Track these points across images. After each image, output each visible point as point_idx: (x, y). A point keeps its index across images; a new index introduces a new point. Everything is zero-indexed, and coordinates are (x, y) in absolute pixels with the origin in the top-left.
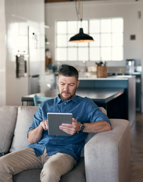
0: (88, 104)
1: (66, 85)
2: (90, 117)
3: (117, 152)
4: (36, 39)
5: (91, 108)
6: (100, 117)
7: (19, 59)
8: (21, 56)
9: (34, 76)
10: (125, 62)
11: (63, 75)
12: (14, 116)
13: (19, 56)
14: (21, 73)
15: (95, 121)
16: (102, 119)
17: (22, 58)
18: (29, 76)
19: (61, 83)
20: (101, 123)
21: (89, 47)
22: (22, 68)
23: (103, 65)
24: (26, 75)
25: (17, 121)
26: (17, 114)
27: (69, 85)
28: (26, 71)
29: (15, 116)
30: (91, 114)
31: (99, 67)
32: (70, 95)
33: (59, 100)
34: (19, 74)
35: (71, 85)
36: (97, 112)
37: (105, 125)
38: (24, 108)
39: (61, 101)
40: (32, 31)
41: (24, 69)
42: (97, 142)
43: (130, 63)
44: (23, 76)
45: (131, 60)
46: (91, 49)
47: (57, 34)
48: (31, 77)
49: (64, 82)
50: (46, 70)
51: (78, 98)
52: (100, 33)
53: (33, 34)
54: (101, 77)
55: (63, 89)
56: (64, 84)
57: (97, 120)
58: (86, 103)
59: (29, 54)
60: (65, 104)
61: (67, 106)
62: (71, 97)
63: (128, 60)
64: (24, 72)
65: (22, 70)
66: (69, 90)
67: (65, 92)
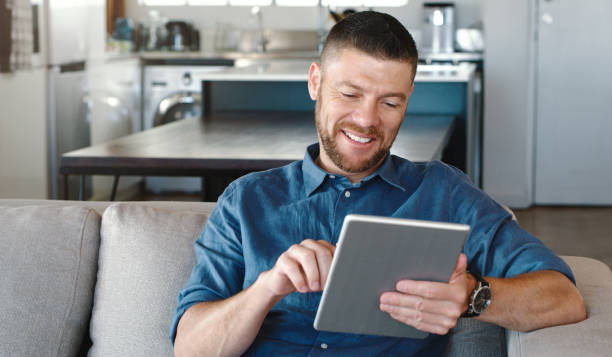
9: (66, 68)
18: (49, 66)
24: (36, 60)
34: (13, 59)
39: (327, 178)
44: (28, 66)
45: (442, 6)
48: (57, 70)
49: (359, 82)
56: (356, 95)
57: (514, 270)
60: (348, 194)
61: (360, 203)
63: (431, 6)
64: (30, 47)
65: (23, 42)
66: (381, 123)
67: (359, 129)
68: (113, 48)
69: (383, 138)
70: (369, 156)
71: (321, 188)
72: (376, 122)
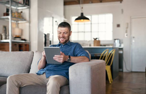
1: (62, 33)
2: (77, 54)
6: (84, 54)
7: (46, 36)
8: (47, 34)
10: (113, 41)
12: (31, 56)
13: (46, 34)
14: (47, 44)
17: (48, 35)
21: (91, 32)
27: (64, 33)
30: (78, 52)
32: (65, 40)
35: (65, 33)
39: (60, 44)
40: (55, 20)
41: (49, 42)
43: (116, 41)
45: (118, 39)
46: (92, 33)
49: (60, 31)
51: (71, 43)
52: (98, 24)
53: (56, 22)
55: (60, 36)
57: (81, 55)
59: (53, 33)
61: (64, 47)
62: (66, 41)
64: (49, 44)
72: (63, 36)
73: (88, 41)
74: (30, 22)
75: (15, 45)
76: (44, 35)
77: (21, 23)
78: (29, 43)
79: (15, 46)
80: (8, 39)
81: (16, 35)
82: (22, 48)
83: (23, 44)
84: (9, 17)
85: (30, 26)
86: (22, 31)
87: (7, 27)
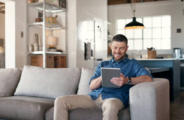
0: (134, 63)
1: (118, 48)
2: (136, 73)
3: (155, 93)
4: (100, 31)
5: (137, 66)
6: (143, 72)
7: (87, 45)
8: (88, 43)
9: (98, 60)
10: (172, 50)
11: (116, 40)
13: (86, 43)
14: (88, 56)
15: (140, 75)
16: (145, 74)
17: (89, 45)
18: (95, 59)
19: (114, 47)
20: (144, 77)
21: (143, 39)
22: (89, 53)
23: (153, 50)
24: (92, 58)
25: (81, 78)
26: (81, 73)
27: (120, 48)
28: (92, 55)
29: (79, 74)
30: (137, 70)
31: (150, 51)
32: (121, 56)
33: (113, 61)
34: (87, 57)
35: (122, 48)
36: (141, 69)
37: (147, 78)
38: (86, 68)
39: (114, 61)
40: (97, 24)
41: (90, 53)
42: (140, 86)
43: (176, 51)
44: (90, 59)
45: (178, 49)
46: (144, 40)
47: (117, 29)
48: (96, 60)
49: (116, 46)
50: (108, 56)
51: (128, 60)
52: (152, 28)
53: (98, 27)
54: (151, 58)
55: (115, 51)
56: (116, 48)
58: (133, 63)
59: (94, 42)
60: (117, 64)
61: (119, 65)
62: (122, 58)
63: (175, 49)
64: (90, 55)
65: (89, 54)
66: (121, 52)
67: (117, 53)
68: (109, 57)
69: (122, 54)
70: (120, 58)
71: (113, 63)
72: (120, 52)
73: (139, 51)
74: (66, 28)
75: (50, 57)
76: (84, 45)
77: (55, 30)
78: (66, 55)
79: (50, 59)
80: (42, 50)
81: (50, 45)
82: (58, 61)
83: (59, 57)
84: (43, 23)
85: (66, 34)
86: (57, 39)
87: (39, 35)
